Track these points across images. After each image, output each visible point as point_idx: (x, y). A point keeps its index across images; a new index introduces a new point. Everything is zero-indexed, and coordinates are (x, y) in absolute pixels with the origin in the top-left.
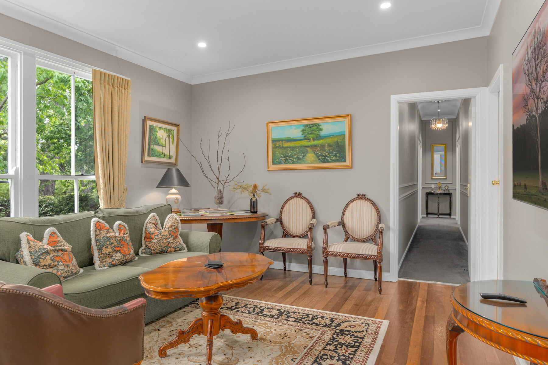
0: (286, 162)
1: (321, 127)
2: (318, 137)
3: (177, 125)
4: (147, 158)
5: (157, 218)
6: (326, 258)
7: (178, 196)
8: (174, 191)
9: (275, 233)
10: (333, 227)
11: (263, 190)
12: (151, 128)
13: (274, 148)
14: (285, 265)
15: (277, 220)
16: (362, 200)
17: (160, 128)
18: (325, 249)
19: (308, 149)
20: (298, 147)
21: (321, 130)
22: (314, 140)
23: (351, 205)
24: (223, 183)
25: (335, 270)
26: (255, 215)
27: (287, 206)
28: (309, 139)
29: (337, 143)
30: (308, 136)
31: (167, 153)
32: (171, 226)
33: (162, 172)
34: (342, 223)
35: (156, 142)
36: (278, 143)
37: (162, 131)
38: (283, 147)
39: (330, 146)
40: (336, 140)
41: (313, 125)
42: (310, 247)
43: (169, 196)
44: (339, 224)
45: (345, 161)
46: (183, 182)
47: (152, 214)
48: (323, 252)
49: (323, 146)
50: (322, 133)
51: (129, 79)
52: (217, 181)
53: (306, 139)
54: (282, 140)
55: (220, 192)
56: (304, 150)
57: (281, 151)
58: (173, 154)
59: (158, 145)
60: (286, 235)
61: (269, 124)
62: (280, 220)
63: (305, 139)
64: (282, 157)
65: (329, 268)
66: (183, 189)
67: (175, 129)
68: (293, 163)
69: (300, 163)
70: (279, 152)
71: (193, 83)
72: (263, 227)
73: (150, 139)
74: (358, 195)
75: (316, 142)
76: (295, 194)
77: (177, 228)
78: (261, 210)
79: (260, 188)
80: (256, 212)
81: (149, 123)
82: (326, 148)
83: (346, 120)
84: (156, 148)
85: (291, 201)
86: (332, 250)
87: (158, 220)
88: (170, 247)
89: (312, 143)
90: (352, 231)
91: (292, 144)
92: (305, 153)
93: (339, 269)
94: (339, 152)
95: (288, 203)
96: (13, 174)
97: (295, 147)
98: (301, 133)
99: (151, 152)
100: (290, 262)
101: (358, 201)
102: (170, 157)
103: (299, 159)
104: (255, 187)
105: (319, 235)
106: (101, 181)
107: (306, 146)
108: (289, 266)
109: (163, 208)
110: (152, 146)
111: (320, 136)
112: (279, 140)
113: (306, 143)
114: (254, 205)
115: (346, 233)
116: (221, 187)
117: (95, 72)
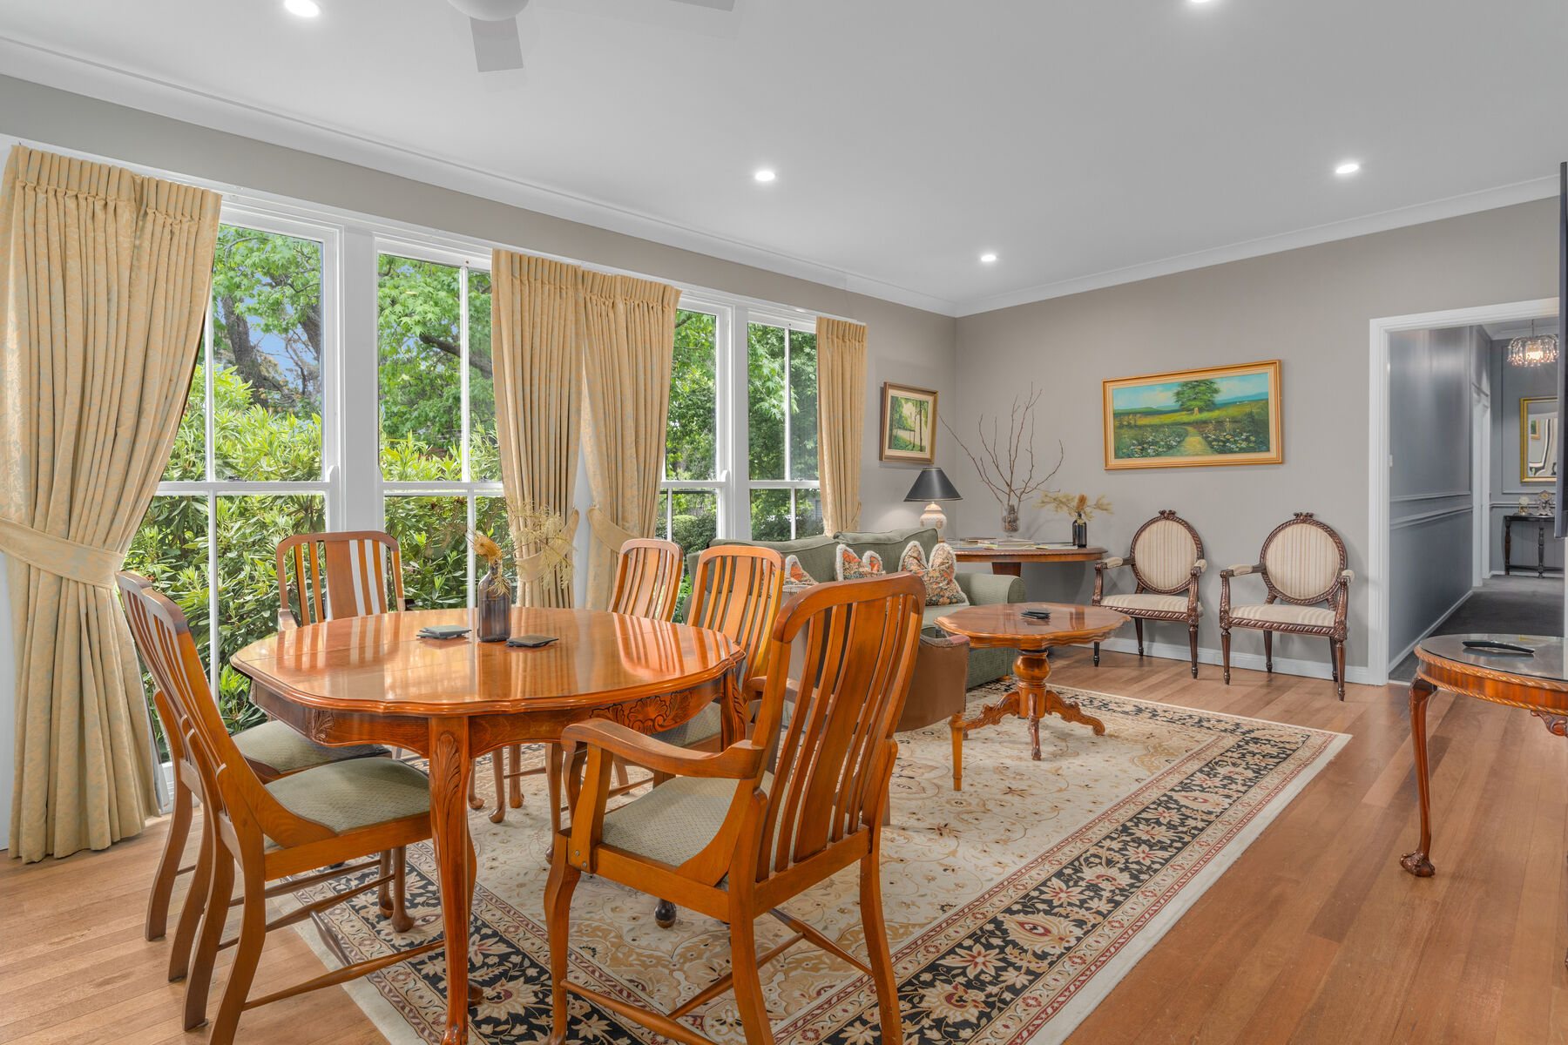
0: (1143, 453)
1: (1215, 386)
2: (1211, 406)
3: (933, 393)
4: (888, 452)
5: (921, 549)
6: (1227, 630)
7: (942, 517)
8: (933, 506)
9: (1120, 585)
10: (1241, 574)
11: (1099, 506)
12: (895, 400)
13: (1119, 427)
14: (1141, 644)
15: (1126, 562)
16: (1305, 525)
17: (907, 400)
18: (1225, 614)
19: (1190, 429)
20: (1168, 425)
21: (1216, 391)
22: (1201, 410)
23: (1280, 535)
24: (1018, 493)
25: (1247, 658)
26: (1083, 551)
27: (1145, 535)
28: (1190, 410)
29: (1250, 415)
30: (1189, 403)
31: (917, 442)
32: (942, 564)
33: (915, 474)
34: (1262, 569)
35: (900, 423)
36: (1126, 418)
37: (910, 404)
38: (1136, 426)
39: (1234, 421)
40: (1248, 410)
41: (1199, 383)
42: (1195, 609)
43: (925, 516)
44: (1255, 570)
45: (1268, 450)
46: (950, 492)
47: (912, 543)
48: (1221, 619)
49: (1219, 423)
50: (1218, 398)
51: (864, 324)
52: (1007, 490)
53: (1184, 408)
54: (1135, 413)
55: (1012, 510)
56: (1180, 430)
57: (1132, 432)
58: (926, 443)
59: (905, 429)
60: (1143, 588)
61: (1108, 385)
62: (1130, 562)
63: (1182, 410)
64: (1134, 445)
65: (1232, 654)
66: (951, 503)
67: (930, 399)
68: (1158, 454)
69: (1172, 455)
70: (1127, 435)
71: (958, 314)
72: (1099, 571)
73: (891, 421)
74: (1297, 515)
75: (1205, 415)
76: (1162, 513)
77: (950, 567)
78: (1093, 542)
79: (1091, 501)
80: (1085, 546)
81: (891, 393)
82: (1228, 425)
83: (1271, 370)
84: (901, 434)
85: (1154, 527)
86: (1239, 616)
87: (923, 553)
88: (943, 596)
89: (1197, 416)
90: (1283, 584)
91: (1155, 420)
92: (1182, 437)
93: (1257, 657)
94: (1256, 434)
95: (1148, 529)
96: (723, 480)
97: (1162, 426)
98: (1174, 399)
99: (895, 443)
100: (1152, 640)
101: (1295, 526)
102: (922, 449)
103: (1170, 447)
104: (1082, 500)
105: (1213, 591)
106: (828, 490)
107: (1184, 424)
108: (1150, 648)
109: (925, 534)
110: (895, 432)
111: (1213, 403)
112: (1128, 414)
113: (1184, 417)
114: (1079, 533)
115: (1271, 587)
116: (1014, 502)
117: (820, 320)
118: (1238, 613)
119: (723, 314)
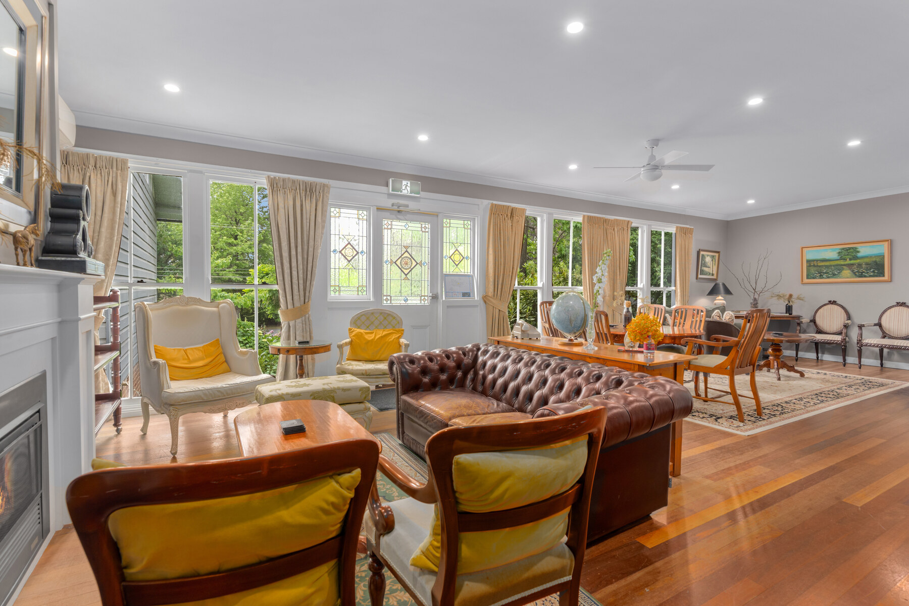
0: (821, 277)
1: (858, 250)
2: (855, 258)
3: (718, 252)
4: (700, 276)
5: (720, 313)
6: (860, 348)
7: (724, 302)
8: (720, 298)
9: (808, 331)
10: (868, 326)
11: (799, 298)
12: (703, 255)
13: (809, 266)
14: (817, 355)
15: (811, 321)
16: (901, 307)
17: (708, 255)
18: (859, 341)
19: (844, 267)
20: (834, 266)
21: (858, 252)
22: (850, 259)
23: (889, 311)
24: (758, 293)
25: (870, 361)
26: (791, 316)
27: (821, 310)
28: (845, 260)
29: (875, 262)
30: (844, 257)
31: (711, 272)
32: (729, 319)
33: (712, 285)
34: (879, 325)
35: (705, 265)
36: (813, 262)
37: (709, 257)
38: (817, 266)
39: (867, 264)
40: (874, 259)
41: (850, 248)
42: (845, 339)
43: (716, 302)
44: (875, 325)
45: (884, 276)
46: (728, 292)
47: (716, 311)
48: (858, 343)
49: (860, 265)
50: (859, 255)
51: (693, 227)
52: (753, 291)
53: (841, 259)
54: (817, 261)
55: (755, 299)
56: (840, 268)
57: (815, 269)
58: (715, 272)
59: (706, 267)
60: (819, 331)
61: (804, 249)
62: (813, 321)
63: (842, 259)
64: (816, 273)
65: (862, 360)
66: (729, 296)
67: (717, 255)
68: (828, 278)
69: (836, 278)
70: (813, 270)
71: (729, 220)
72: (799, 324)
73: (701, 264)
74: (898, 303)
75: (852, 262)
76: (830, 302)
77: (733, 320)
78: (795, 313)
79: (795, 296)
80: (791, 314)
81: (702, 253)
82: (864, 266)
83: (886, 244)
84: (705, 269)
85: (825, 307)
86: (866, 342)
87: (721, 315)
89: (848, 262)
90: (889, 331)
91: (827, 263)
92: (840, 270)
93: (875, 361)
94: (878, 269)
95: (822, 308)
96: (642, 287)
97: (831, 266)
98: (837, 255)
99: (702, 272)
100: (823, 353)
101: (896, 308)
102: (713, 275)
103: (834, 275)
104: (791, 296)
105: (854, 334)
106: (679, 290)
107: (842, 265)
108: (822, 357)
109: (720, 308)
110: (702, 268)
111: (857, 257)
112: (814, 261)
113: (842, 262)
114: (789, 309)
115: (883, 332)
116: (756, 296)
117: (677, 228)
118: (865, 341)
119: (642, 228)
